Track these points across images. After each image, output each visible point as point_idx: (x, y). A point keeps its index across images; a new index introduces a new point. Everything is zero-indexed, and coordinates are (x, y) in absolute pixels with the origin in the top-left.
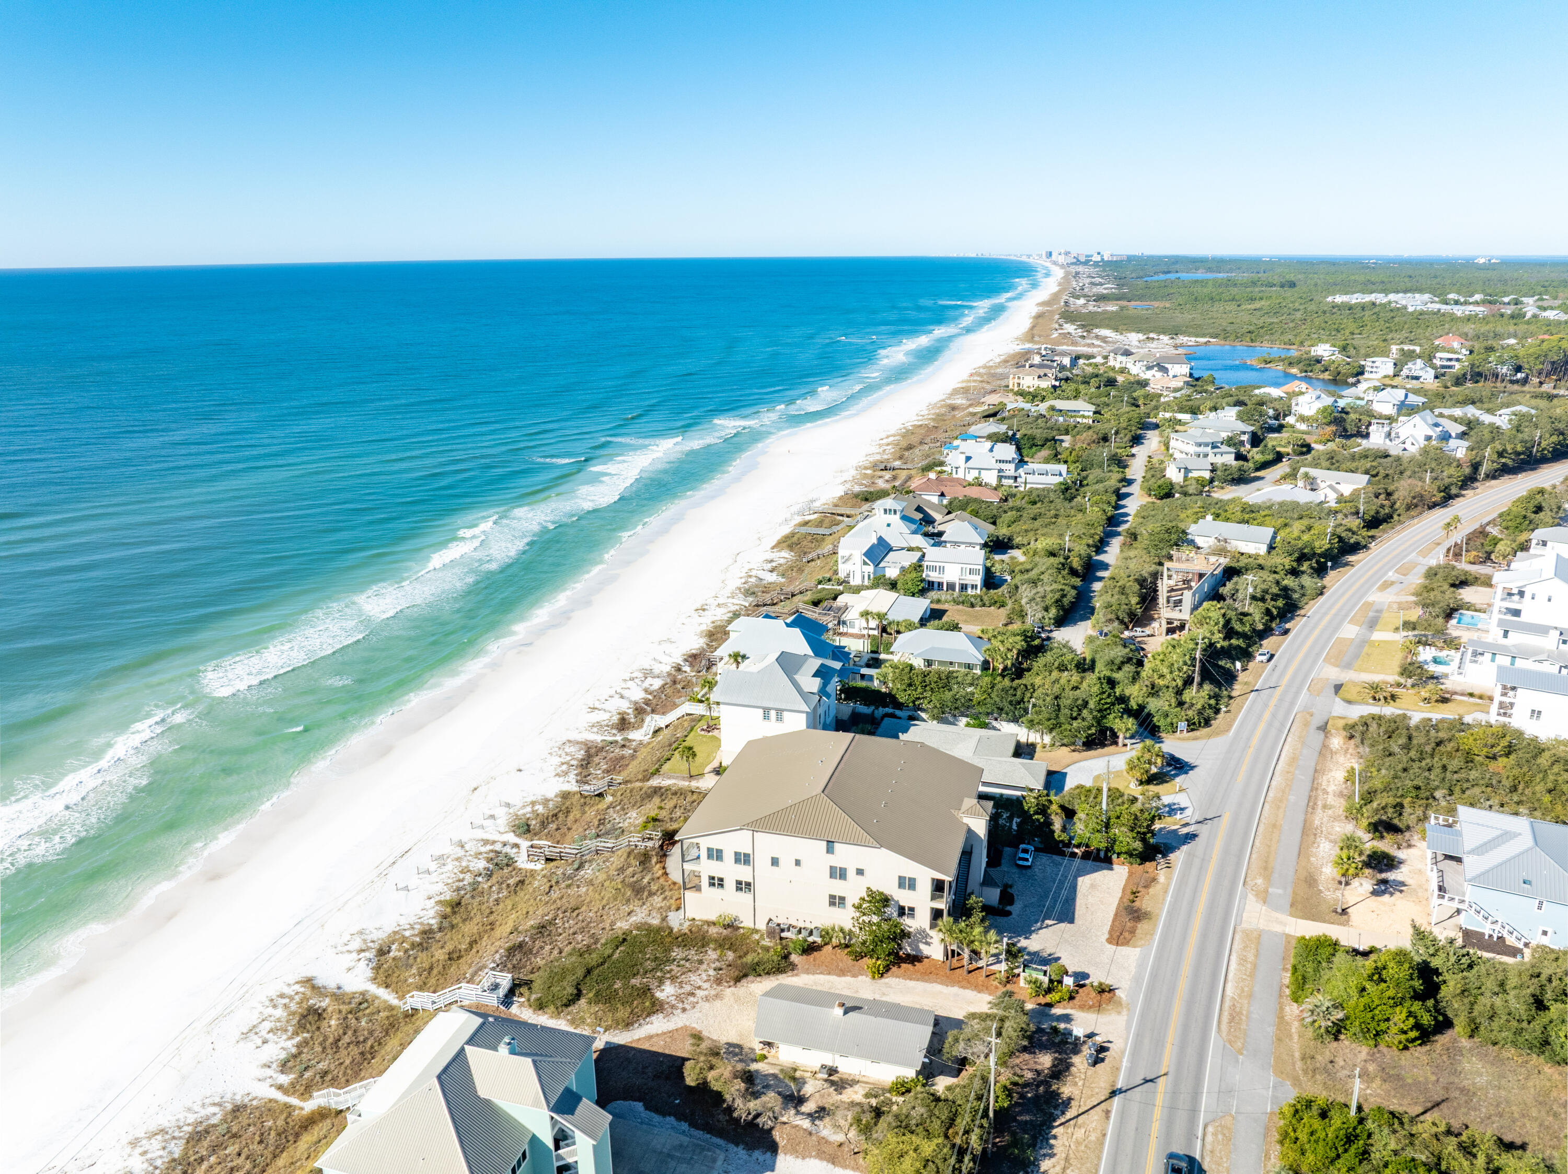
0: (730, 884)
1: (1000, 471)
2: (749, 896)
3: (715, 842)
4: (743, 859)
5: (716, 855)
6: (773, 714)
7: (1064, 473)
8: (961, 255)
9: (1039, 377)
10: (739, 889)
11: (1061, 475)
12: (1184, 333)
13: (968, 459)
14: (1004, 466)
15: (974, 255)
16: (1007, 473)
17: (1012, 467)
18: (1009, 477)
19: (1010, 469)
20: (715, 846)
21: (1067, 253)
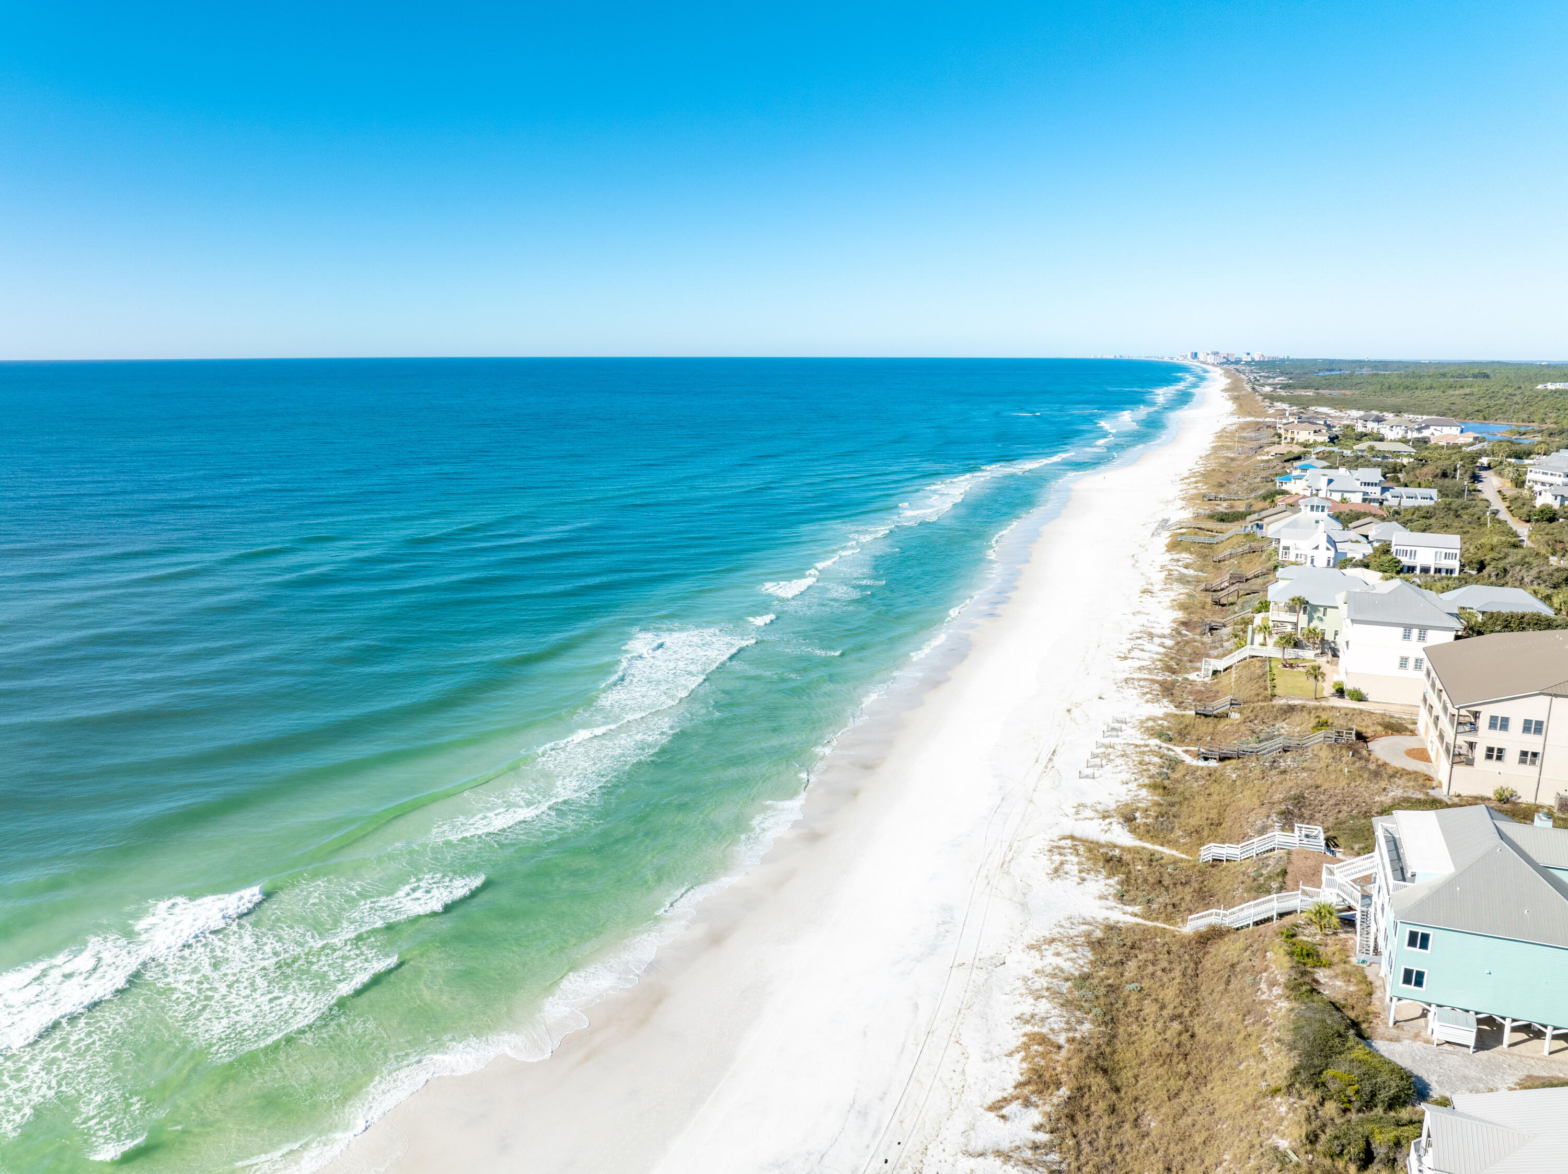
0: (1512, 756)
1: (1365, 493)
2: (1534, 770)
3: (1500, 710)
4: (1534, 727)
5: (1502, 724)
6: (1415, 632)
7: (1435, 498)
8: (1099, 357)
9: (1315, 432)
10: (1523, 761)
11: (1431, 499)
12: (1406, 411)
13: (1330, 481)
14: (1369, 489)
15: (1111, 357)
16: (1373, 496)
17: (1378, 490)
18: (1374, 500)
19: (1375, 492)
20: (1500, 714)
21: (1216, 354)
